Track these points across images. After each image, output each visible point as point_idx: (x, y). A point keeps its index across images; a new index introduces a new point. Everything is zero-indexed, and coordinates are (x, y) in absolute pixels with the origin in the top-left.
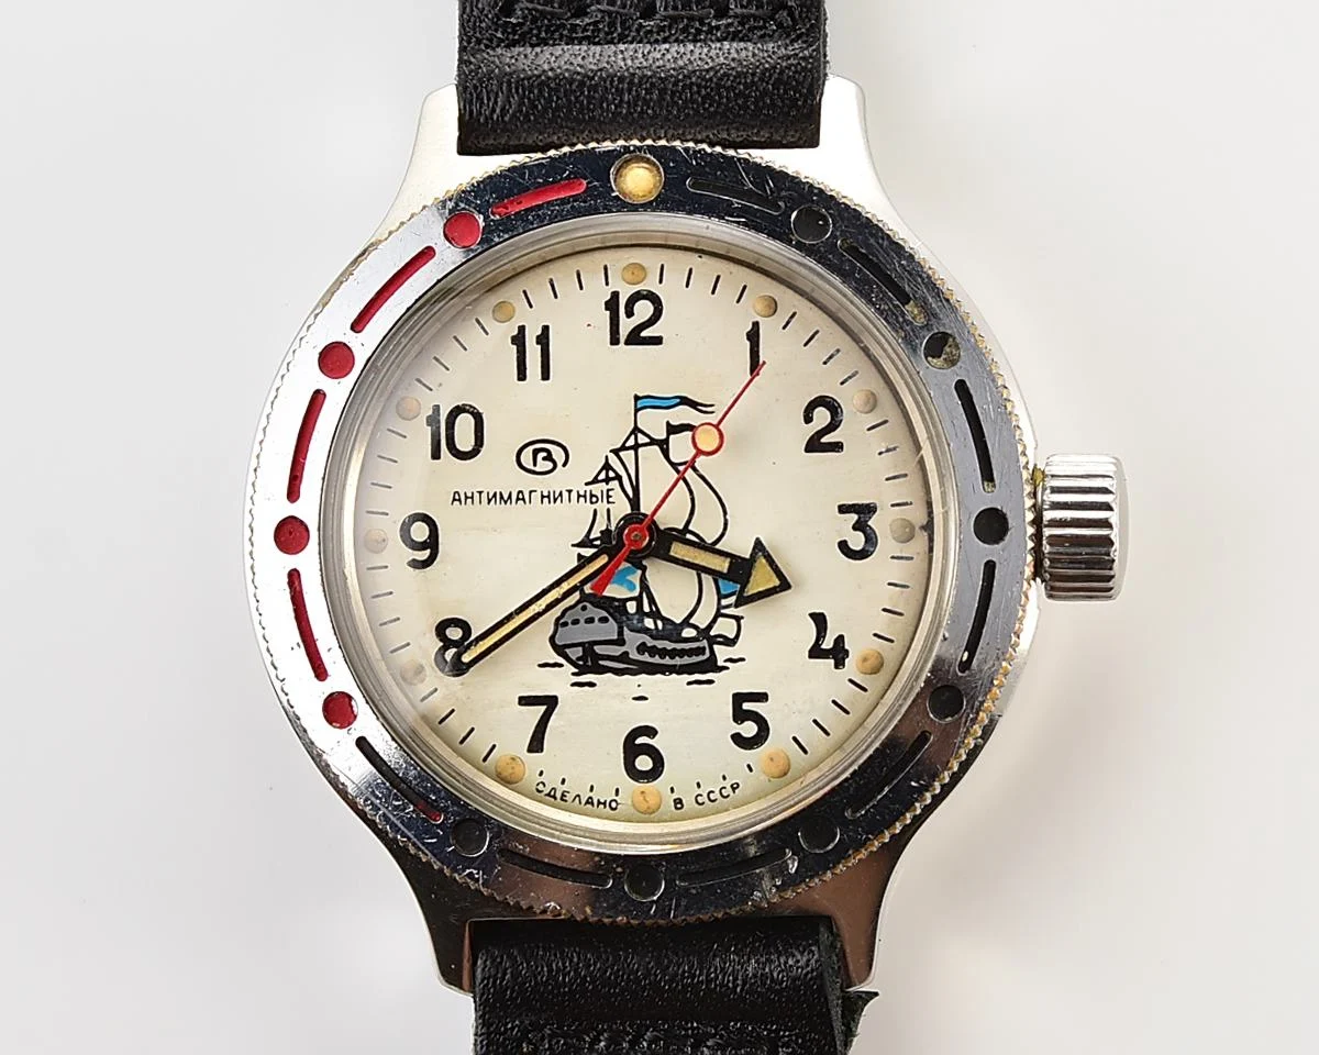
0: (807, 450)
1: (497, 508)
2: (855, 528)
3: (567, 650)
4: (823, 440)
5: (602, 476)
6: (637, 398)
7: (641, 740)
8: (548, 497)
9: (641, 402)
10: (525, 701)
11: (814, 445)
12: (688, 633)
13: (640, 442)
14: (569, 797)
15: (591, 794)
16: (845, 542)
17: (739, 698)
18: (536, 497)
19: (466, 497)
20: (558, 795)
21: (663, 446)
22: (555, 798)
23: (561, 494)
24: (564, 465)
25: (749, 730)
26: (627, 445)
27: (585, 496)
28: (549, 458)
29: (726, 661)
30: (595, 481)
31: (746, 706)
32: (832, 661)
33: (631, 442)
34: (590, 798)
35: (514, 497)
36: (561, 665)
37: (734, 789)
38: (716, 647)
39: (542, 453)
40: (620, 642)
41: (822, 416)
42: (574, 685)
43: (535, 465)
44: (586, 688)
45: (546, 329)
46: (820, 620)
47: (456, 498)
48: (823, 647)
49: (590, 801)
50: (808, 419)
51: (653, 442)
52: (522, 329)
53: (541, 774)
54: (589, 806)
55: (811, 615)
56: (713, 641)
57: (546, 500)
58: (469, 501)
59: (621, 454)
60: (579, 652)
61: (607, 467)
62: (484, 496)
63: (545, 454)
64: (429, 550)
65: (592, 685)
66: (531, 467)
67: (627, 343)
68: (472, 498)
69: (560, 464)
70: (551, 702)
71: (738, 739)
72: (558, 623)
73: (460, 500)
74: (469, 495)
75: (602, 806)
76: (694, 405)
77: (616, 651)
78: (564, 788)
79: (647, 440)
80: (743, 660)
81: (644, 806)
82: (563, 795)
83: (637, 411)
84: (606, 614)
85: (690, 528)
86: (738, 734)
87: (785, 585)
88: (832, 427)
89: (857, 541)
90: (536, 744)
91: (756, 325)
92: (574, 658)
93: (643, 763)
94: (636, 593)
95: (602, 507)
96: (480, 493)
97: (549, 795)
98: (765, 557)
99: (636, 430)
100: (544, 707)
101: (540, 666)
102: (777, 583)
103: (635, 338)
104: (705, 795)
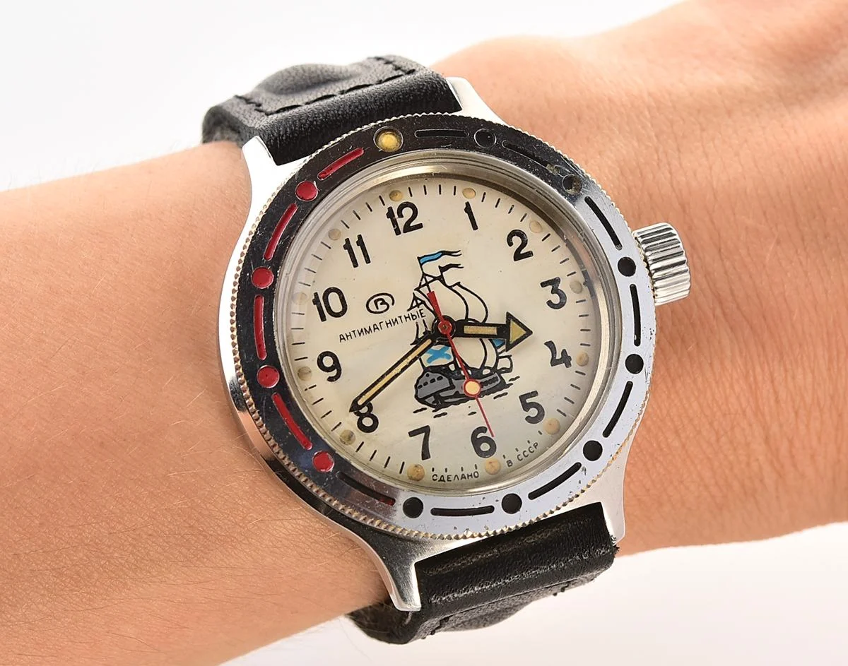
0: (515, 260)
1: (365, 337)
2: (552, 293)
3: (426, 400)
4: (521, 253)
5: (415, 304)
6: (419, 259)
7: (479, 436)
8: (390, 323)
9: (422, 260)
10: (412, 434)
11: (518, 256)
12: (486, 372)
13: (428, 281)
14: (452, 478)
15: (463, 473)
16: (550, 301)
17: (523, 398)
18: (384, 325)
19: (347, 336)
20: (446, 479)
21: (441, 279)
22: (444, 481)
23: (396, 320)
24: (393, 304)
25: (533, 412)
26: (422, 284)
27: (409, 317)
28: (384, 302)
29: (510, 380)
30: (412, 307)
31: (528, 401)
32: (564, 364)
33: (424, 282)
34: (463, 475)
35: (372, 329)
36: (425, 409)
37: (535, 447)
38: (502, 375)
39: (380, 301)
40: (452, 387)
41: (517, 241)
42: (435, 417)
43: (377, 308)
44: (443, 417)
45: (360, 237)
46: (550, 345)
47: (342, 338)
48: (557, 358)
49: (463, 477)
50: (510, 244)
51: (435, 279)
52: (347, 240)
53: (433, 470)
54: (464, 479)
55: (546, 344)
56: (500, 372)
57: (389, 325)
58: (349, 337)
59: (420, 289)
60: (432, 399)
61: (415, 298)
62: (356, 332)
63: (381, 302)
64: (336, 370)
65: (445, 414)
66: (375, 310)
67: (404, 232)
68: (350, 335)
69: (390, 304)
70: (426, 430)
71: (529, 419)
72: (417, 387)
73: (344, 339)
74: (348, 334)
75: (470, 477)
76: (449, 253)
77: (452, 392)
78: (448, 473)
79: (432, 279)
80: (518, 377)
81: (493, 470)
82: (448, 478)
83: (421, 265)
84: (440, 375)
85: (469, 317)
86: (529, 417)
87: (529, 332)
88: (524, 244)
89: (556, 299)
90: (425, 455)
91: (468, 204)
92: (431, 403)
93: (485, 447)
94: (452, 359)
95: (420, 320)
96: (354, 331)
97: (440, 480)
98: (514, 321)
99: (424, 275)
100: (424, 434)
101: (415, 412)
102: (525, 332)
103: (408, 228)
104: (522, 454)
